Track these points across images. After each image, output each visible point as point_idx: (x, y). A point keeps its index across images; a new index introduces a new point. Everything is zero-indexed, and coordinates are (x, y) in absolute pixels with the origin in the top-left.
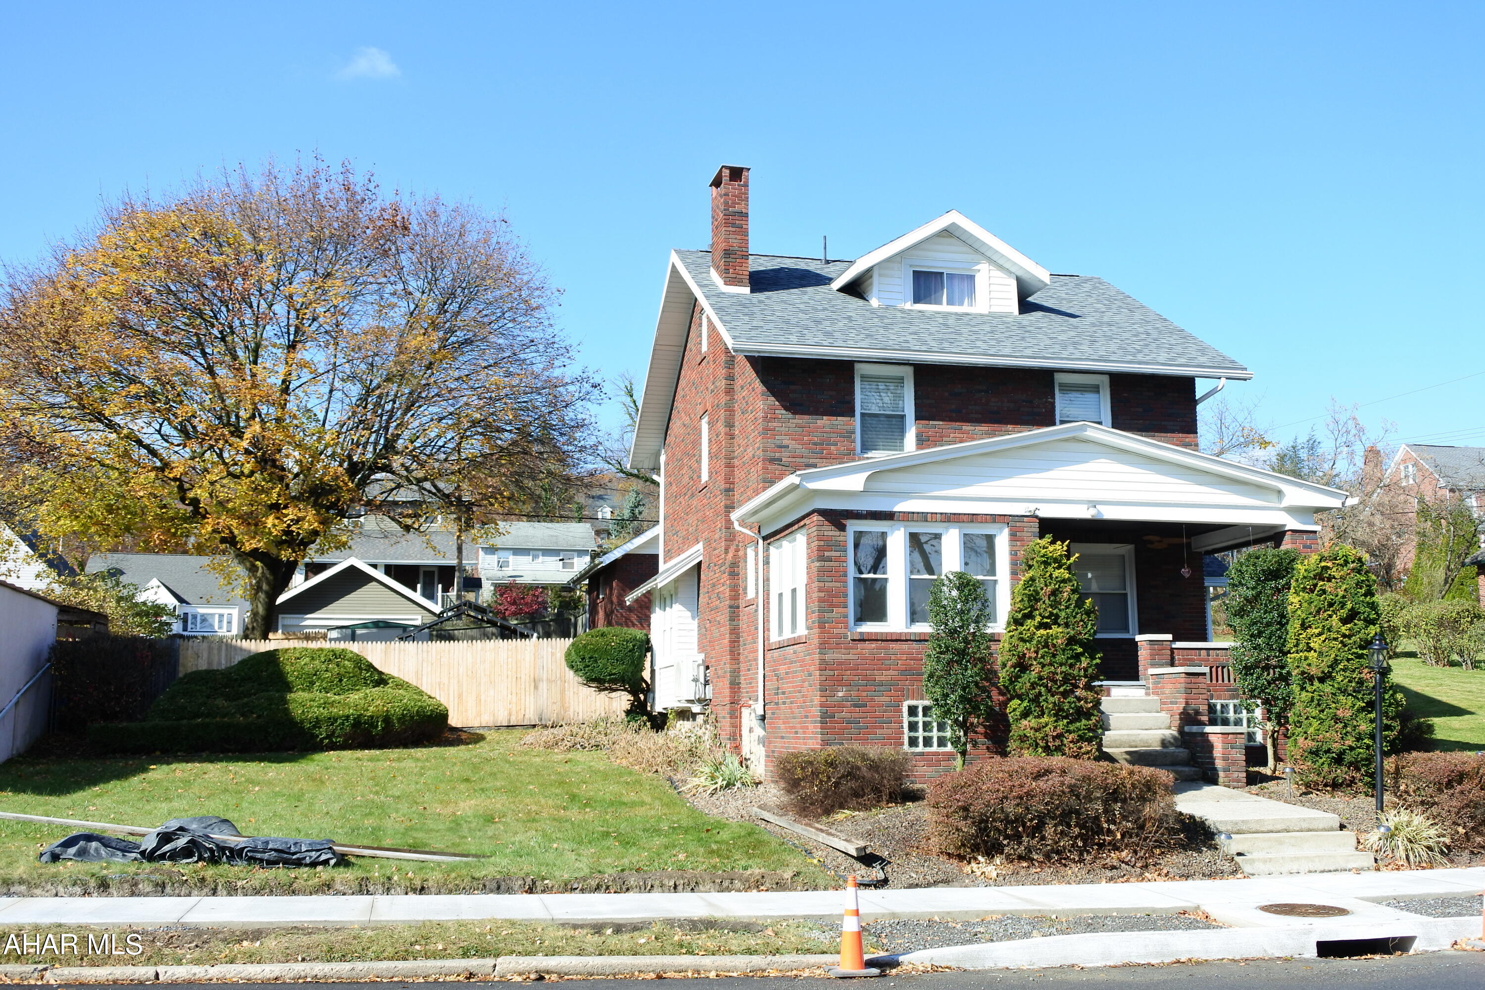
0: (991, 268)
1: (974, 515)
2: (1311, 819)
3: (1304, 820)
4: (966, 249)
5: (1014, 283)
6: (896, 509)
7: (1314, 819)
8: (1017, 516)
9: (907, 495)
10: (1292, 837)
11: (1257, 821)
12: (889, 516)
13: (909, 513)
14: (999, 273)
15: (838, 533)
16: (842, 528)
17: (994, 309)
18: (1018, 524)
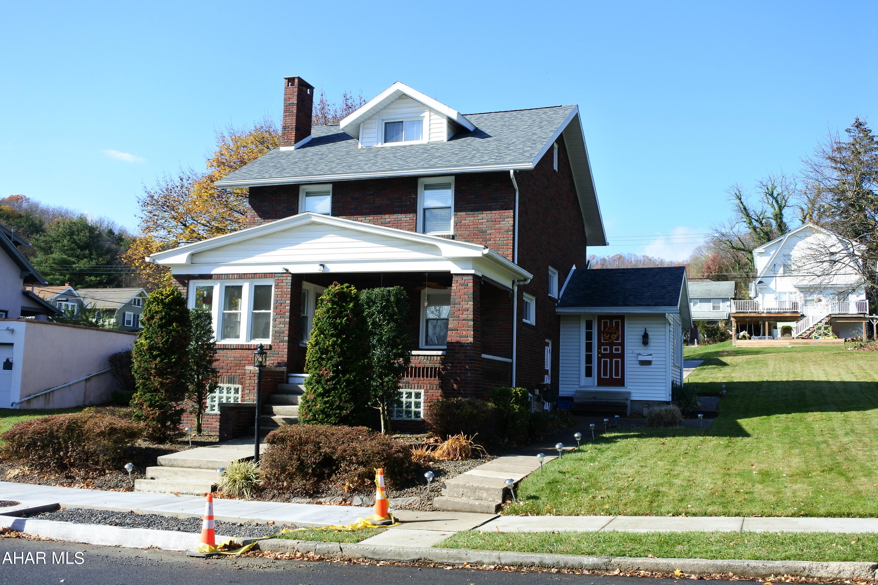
0: (432, 113)
1: (254, 274)
2: (214, 461)
3: (210, 462)
4: (417, 104)
5: (445, 122)
6: (212, 273)
7: (216, 462)
8: (279, 273)
9: (217, 264)
10: (183, 471)
11: (183, 460)
12: (209, 277)
13: (220, 274)
14: (437, 117)
15: (182, 288)
16: (186, 285)
17: (432, 140)
18: (280, 278)
